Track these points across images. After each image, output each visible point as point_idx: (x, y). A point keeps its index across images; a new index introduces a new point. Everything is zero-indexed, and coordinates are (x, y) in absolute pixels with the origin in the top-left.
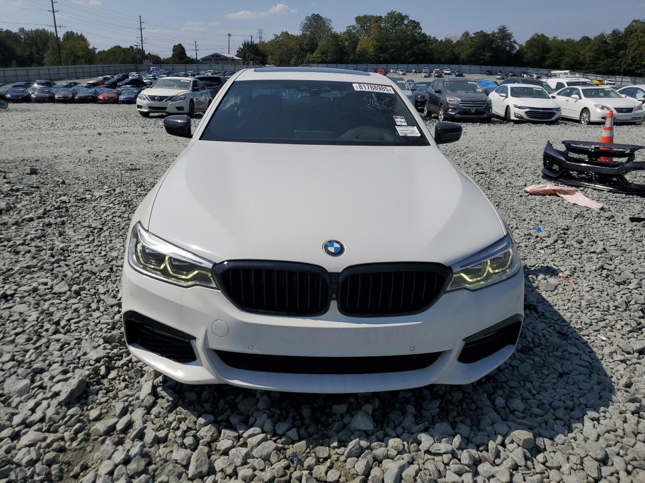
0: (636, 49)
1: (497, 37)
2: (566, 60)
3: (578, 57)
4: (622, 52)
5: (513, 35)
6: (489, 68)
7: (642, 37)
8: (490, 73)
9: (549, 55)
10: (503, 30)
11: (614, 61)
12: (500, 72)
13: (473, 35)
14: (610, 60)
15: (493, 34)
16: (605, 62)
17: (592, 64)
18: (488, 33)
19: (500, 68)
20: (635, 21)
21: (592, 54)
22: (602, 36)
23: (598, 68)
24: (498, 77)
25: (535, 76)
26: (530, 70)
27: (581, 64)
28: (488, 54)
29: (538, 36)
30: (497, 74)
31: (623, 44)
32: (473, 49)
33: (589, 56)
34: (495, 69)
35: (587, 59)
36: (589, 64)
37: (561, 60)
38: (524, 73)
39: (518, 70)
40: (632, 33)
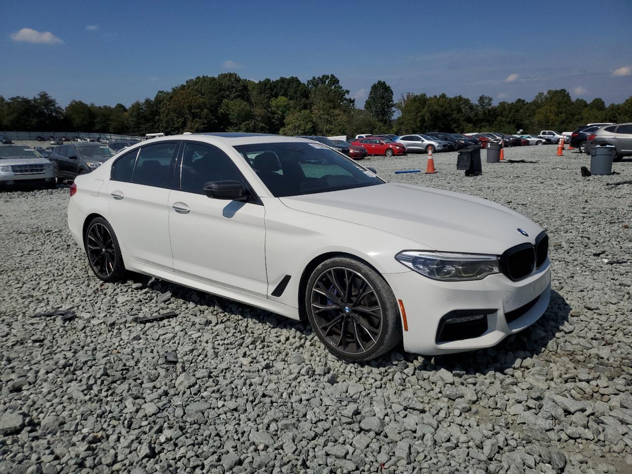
0: (167, 115)
1: (40, 103)
2: (113, 124)
3: (123, 122)
4: (157, 117)
5: (57, 101)
6: (39, 134)
7: (169, 105)
8: (42, 139)
9: (97, 121)
10: (44, 96)
11: (153, 125)
12: (52, 137)
13: (9, 101)
14: (150, 124)
15: (35, 99)
16: (146, 126)
17: (136, 127)
18: (30, 99)
19: (52, 134)
20: (159, 92)
21: (134, 119)
22: (138, 104)
23: (142, 130)
24: (52, 142)
25: (88, 140)
26: (82, 135)
27: (127, 128)
28: (34, 120)
29: (76, 103)
30: (49, 139)
31: (156, 111)
32: (15, 115)
33: (132, 121)
34: (46, 134)
35: (131, 123)
36: (133, 128)
37: (108, 125)
38: (77, 138)
39: (70, 135)
40: (160, 102)
